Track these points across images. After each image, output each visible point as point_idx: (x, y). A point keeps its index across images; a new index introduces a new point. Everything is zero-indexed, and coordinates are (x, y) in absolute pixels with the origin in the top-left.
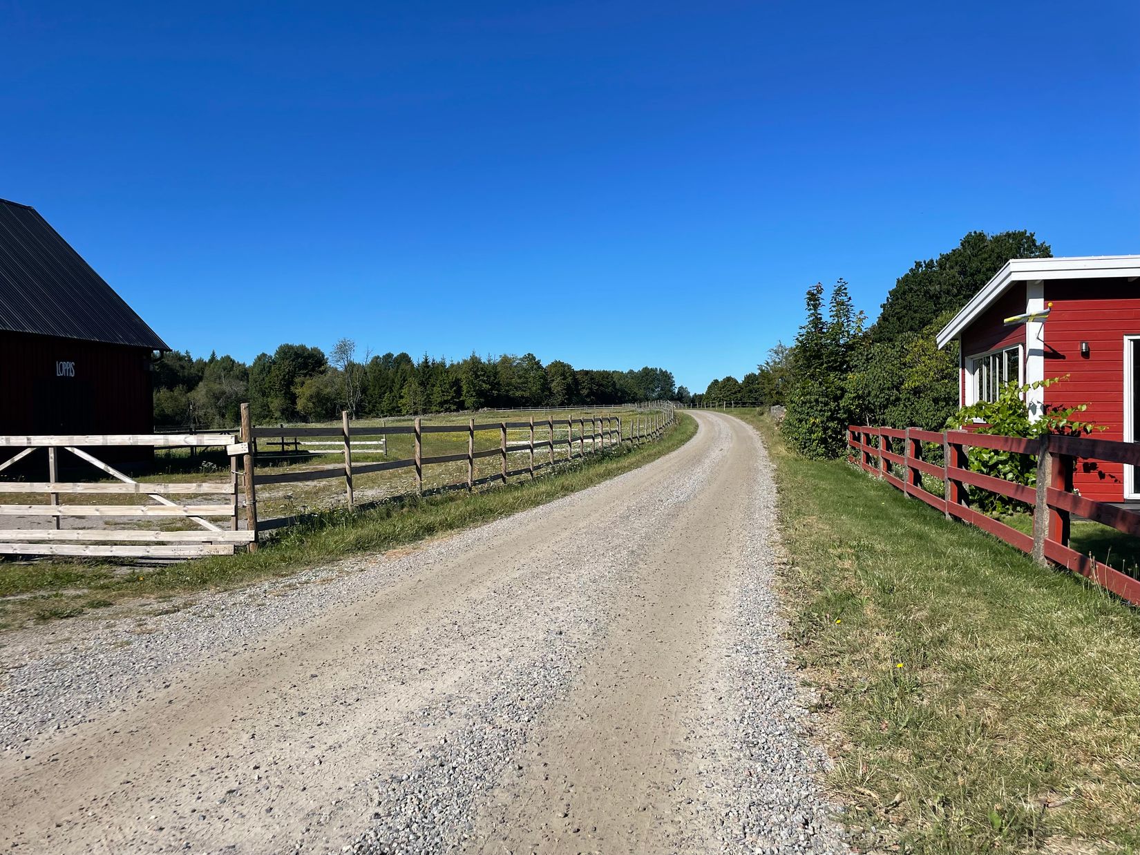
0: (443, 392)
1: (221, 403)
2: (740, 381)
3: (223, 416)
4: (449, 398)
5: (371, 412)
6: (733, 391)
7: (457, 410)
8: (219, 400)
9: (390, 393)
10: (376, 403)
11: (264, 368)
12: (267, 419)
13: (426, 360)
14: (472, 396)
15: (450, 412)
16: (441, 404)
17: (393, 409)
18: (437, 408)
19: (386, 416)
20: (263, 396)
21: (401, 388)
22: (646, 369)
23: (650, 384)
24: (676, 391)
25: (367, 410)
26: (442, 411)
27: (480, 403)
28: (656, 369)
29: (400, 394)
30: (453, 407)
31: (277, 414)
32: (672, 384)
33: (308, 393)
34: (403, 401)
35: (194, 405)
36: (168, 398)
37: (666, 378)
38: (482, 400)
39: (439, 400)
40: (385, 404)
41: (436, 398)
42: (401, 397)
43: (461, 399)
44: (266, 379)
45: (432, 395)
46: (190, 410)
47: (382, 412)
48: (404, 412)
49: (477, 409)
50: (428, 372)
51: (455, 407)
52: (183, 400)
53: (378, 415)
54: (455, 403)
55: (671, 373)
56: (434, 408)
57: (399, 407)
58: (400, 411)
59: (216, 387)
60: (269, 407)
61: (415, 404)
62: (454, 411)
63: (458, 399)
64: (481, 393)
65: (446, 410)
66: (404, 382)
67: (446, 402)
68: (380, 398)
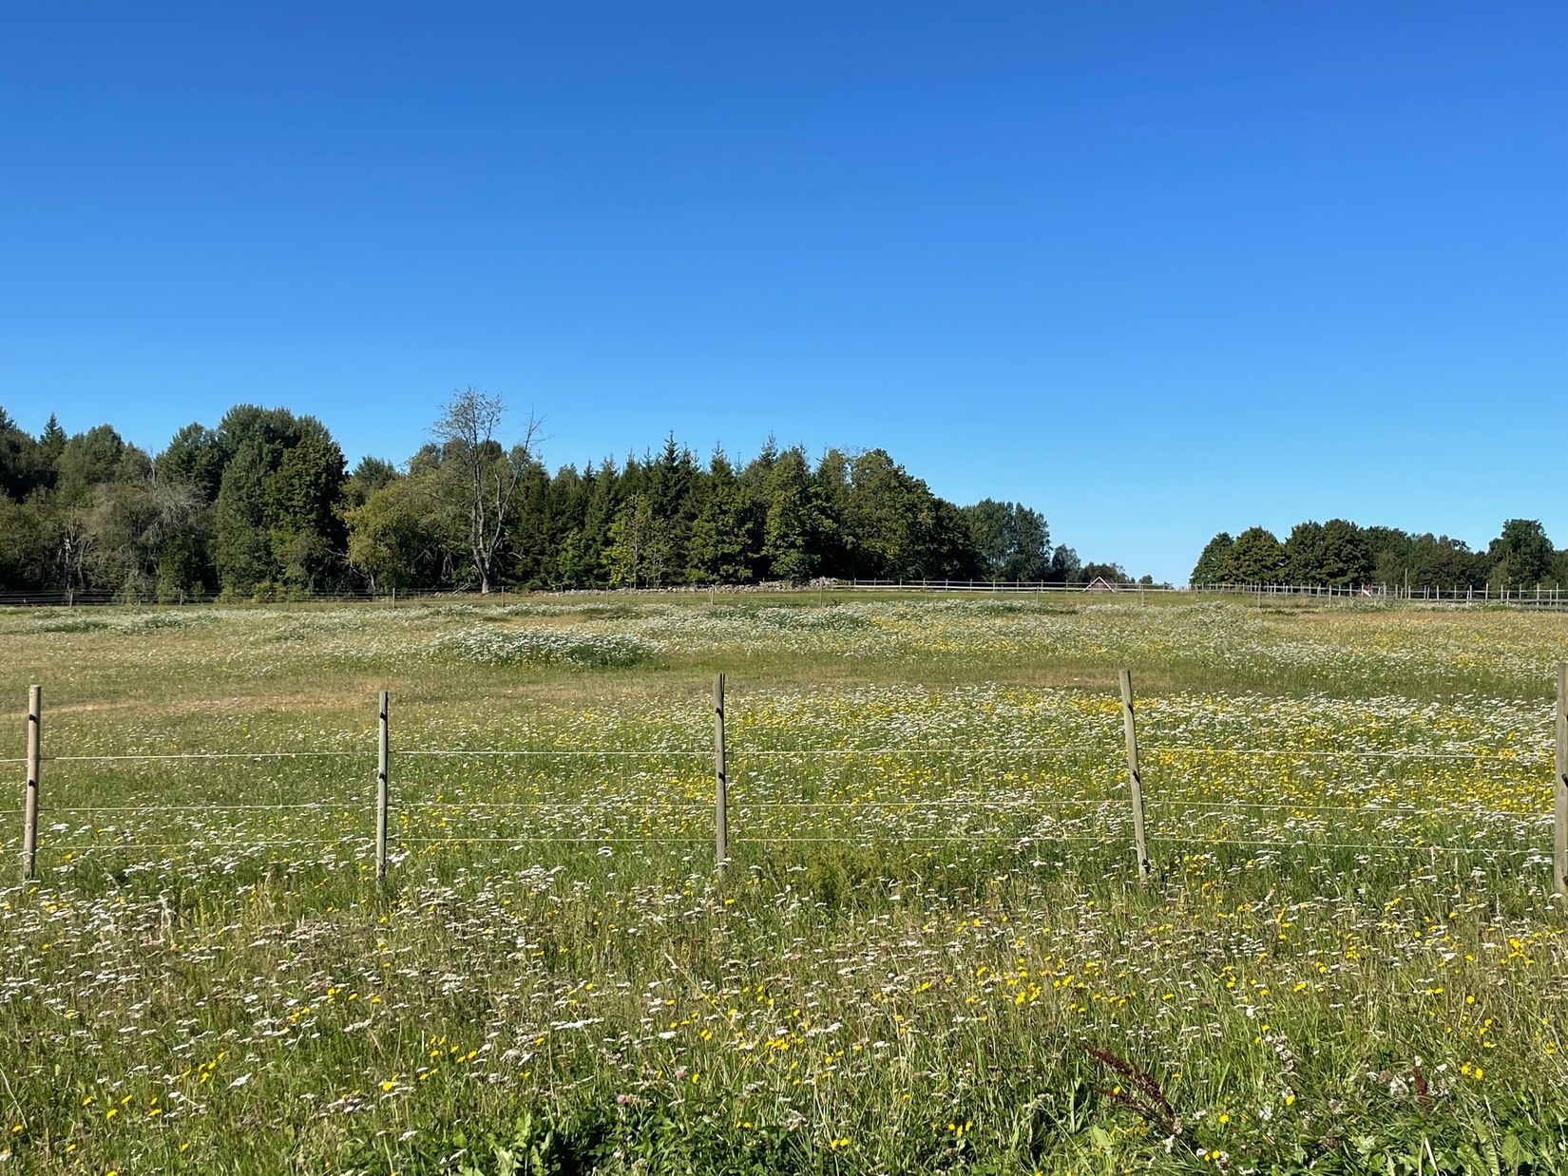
0: (719, 533)
1: (150, 536)
2: (1282, 541)
3: (149, 569)
4: (738, 548)
5: (527, 576)
6: (1269, 562)
7: (753, 581)
8: (143, 529)
9: (580, 531)
10: (542, 553)
11: (260, 455)
12: (266, 583)
13: (672, 452)
14: (793, 545)
15: (738, 583)
16: (713, 565)
17: (588, 570)
18: (702, 573)
19: (568, 587)
20: (257, 523)
21: (609, 519)
22: (987, 504)
23: (995, 537)
24: (1052, 554)
25: (519, 569)
26: (714, 582)
27: (811, 564)
28: (1010, 505)
29: (605, 535)
30: (745, 572)
31: (294, 571)
32: (1042, 540)
33: (377, 522)
34: (614, 551)
35: (75, 539)
36: (14, 519)
37: (1029, 526)
38: (817, 557)
39: (709, 553)
40: (567, 558)
41: (701, 547)
42: (608, 542)
43: (763, 553)
44: (266, 482)
45: (688, 539)
46: (64, 551)
47: (559, 578)
48: (614, 579)
49: (805, 579)
50: (675, 485)
51: (749, 573)
52: (50, 525)
53: (545, 583)
54: (748, 563)
55: (1041, 516)
56: (695, 571)
57: (602, 566)
58: (605, 577)
59: (137, 498)
60: (270, 554)
61: (642, 558)
62: (748, 581)
63: (757, 551)
64: (814, 541)
65: (727, 580)
66: (618, 502)
67: (727, 558)
68: (551, 541)
